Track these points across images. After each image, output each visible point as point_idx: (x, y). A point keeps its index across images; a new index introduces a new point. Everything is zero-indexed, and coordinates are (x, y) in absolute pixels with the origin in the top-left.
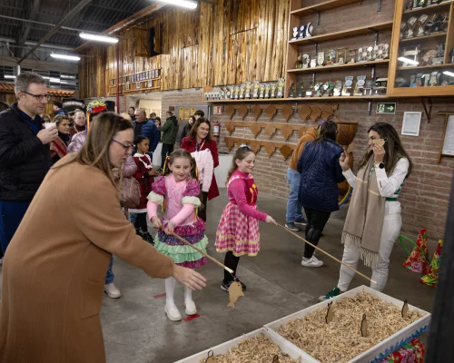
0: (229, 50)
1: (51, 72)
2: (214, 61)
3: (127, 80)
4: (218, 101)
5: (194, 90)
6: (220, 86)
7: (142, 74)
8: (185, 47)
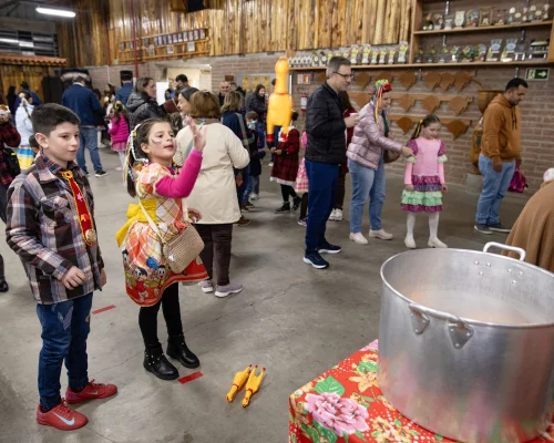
0: (320, 5)
1: (20, 32)
2: (296, 19)
3: (149, 44)
4: (309, 67)
5: (265, 54)
6: (308, 50)
7: (177, 34)
8: (248, 1)
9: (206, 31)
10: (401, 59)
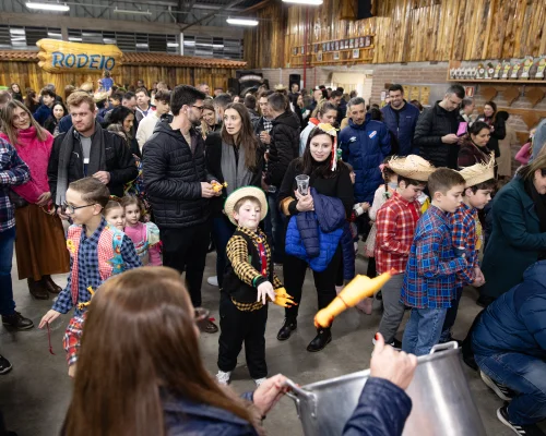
0: (494, 12)
1: (215, 39)
3: (319, 49)
4: (473, 80)
5: (428, 64)
6: (474, 60)
7: (344, 41)
8: (416, 8)
9: (372, 38)
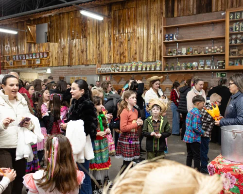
0: (114, 43)
2: (101, 49)
3: (9, 59)
4: (109, 73)
5: (84, 66)
6: (108, 64)
7: (29, 54)
8: (73, 39)
9: (47, 53)
10: (158, 68)
